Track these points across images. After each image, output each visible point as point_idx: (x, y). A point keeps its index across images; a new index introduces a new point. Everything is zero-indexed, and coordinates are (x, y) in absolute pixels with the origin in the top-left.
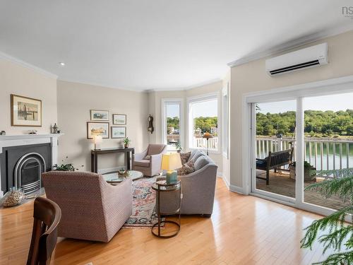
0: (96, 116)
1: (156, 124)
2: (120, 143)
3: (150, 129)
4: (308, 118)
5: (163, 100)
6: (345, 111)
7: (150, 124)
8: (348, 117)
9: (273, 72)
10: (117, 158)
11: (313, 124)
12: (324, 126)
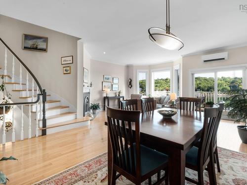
0: (106, 79)
1: (133, 83)
2: (116, 93)
3: (130, 86)
4: (198, 82)
5: (138, 70)
6: (221, 77)
7: (130, 84)
8: (223, 81)
9: (205, 61)
10: (114, 101)
11: (201, 86)
12: (208, 87)
